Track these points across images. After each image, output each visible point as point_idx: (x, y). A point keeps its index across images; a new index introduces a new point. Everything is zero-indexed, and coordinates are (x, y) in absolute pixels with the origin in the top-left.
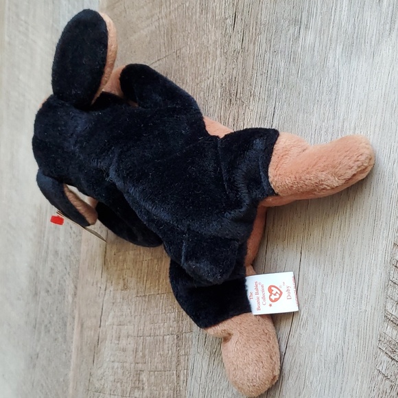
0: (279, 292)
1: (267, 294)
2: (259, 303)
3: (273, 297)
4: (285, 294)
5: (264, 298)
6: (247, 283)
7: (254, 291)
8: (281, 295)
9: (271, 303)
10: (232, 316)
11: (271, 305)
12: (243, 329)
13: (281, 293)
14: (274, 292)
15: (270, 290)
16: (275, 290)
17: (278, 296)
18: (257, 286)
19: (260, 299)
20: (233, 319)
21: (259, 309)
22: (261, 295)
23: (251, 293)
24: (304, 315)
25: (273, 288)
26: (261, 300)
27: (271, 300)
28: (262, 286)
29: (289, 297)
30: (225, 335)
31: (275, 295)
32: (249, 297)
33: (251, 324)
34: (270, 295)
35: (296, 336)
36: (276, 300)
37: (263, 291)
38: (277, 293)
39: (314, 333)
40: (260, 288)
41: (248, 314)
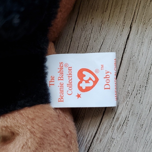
0: (94, 79)
1: (76, 80)
2: (62, 92)
3: (84, 85)
4: (102, 82)
5: (70, 85)
6: (48, 64)
7: (57, 75)
8: (95, 83)
9: (80, 93)
10: (22, 107)
11: (79, 96)
12: (36, 127)
13: (97, 80)
14: (85, 78)
15: (81, 75)
16: (88, 76)
17: (91, 83)
18: (61, 68)
19: (65, 86)
20: (22, 111)
21: (61, 99)
22: (66, 81)
23: (53, 78)
24: (122, 113)
25: (84, 73)
26: (66, 88)
27: (80, 89)
28: (70, 69)
29: (107, 87)
30: (6, 134)
31: (87, 82)
32: (48, 83)
33: (49, 120)
34: (80, 83)
35: (105, 140)
36: (88, 89)
37: (70, 75)
38: (90, 79)
39: (136, 138)
40: (66, 70)
41: (46, 106)
